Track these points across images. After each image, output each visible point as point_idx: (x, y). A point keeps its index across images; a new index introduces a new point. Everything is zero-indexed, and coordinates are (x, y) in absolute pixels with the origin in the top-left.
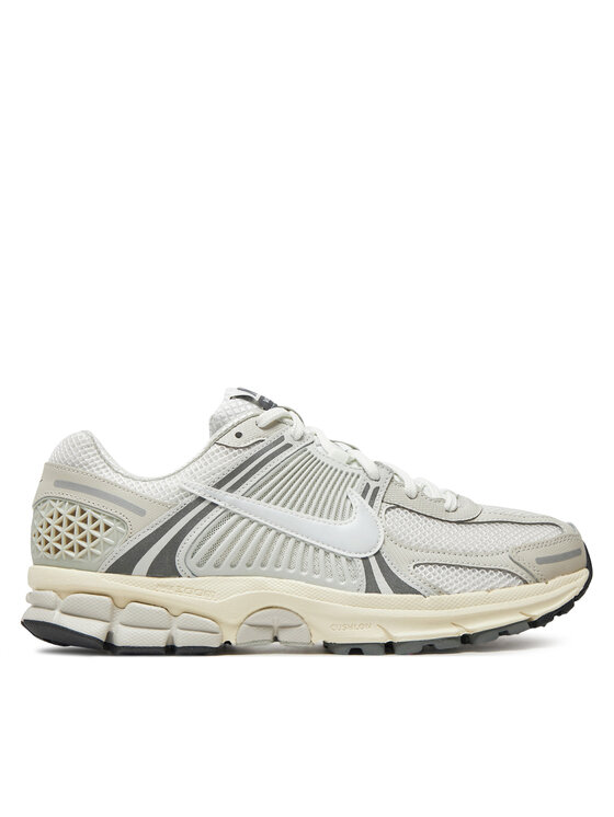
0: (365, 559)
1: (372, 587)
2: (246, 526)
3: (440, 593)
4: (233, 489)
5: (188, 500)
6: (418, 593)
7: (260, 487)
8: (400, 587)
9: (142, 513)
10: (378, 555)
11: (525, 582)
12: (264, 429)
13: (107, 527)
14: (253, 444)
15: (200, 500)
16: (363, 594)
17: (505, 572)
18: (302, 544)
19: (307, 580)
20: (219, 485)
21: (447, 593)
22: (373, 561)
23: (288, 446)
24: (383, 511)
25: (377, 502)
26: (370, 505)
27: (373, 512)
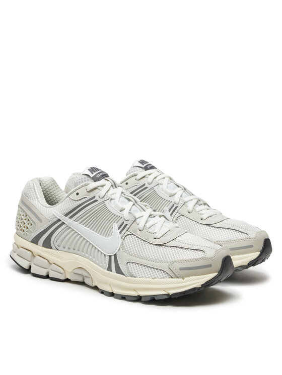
0: (110, 256)
1: (109, 269)
2: (74, 233)
3: (131, 277)
4: (71, 217)
5: (55, 220)
6: (124, 275)
7: (82, 218)
8: (119, 271)
9: (41, 221)
10: (115, 255)
11: (172, 277)
12: (88, 192)
13: (32, 225)
14: (82, 199)
15: (59, 220)
16: (106, 271)
17: (164, 272)
18: (88, 243)
19: (91, 260)
20: (66, 215)
21: (135, 277)
22: (113, 258)
23: (96, 201)
24: (124, 236)
25: (124, 231)
26: (120, 232)
27: (120, 236)
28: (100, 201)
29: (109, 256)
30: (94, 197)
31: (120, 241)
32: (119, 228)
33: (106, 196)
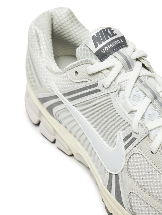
1: (109, 189)
6: (124, 208)
10: (117, 175)
12: (89, 74)
14: (82, 82)
15: (57, 97)
16: (105, 188)
22: (114, 177)
23: (98, 91)
24: (131, 154)
25: (131, 146)
26: (126, 147)
27: (124, 152)
28: (104, 91)
29: (110, 173)
30: (96, 85)
31: (125, 160)
32: (125, 140)
33: (112, 86)
